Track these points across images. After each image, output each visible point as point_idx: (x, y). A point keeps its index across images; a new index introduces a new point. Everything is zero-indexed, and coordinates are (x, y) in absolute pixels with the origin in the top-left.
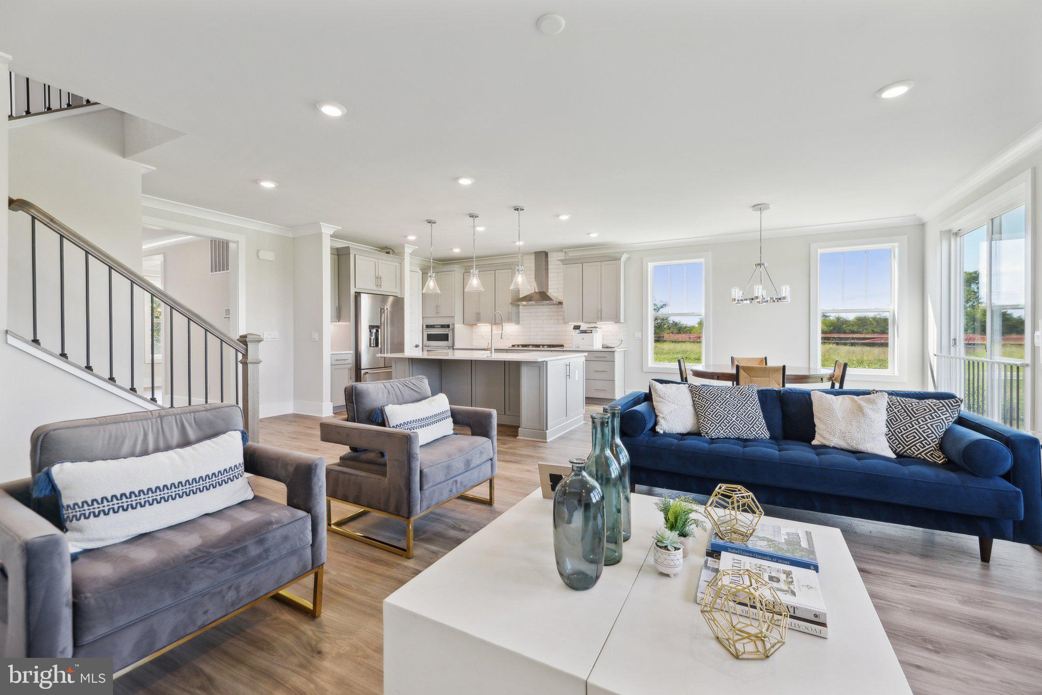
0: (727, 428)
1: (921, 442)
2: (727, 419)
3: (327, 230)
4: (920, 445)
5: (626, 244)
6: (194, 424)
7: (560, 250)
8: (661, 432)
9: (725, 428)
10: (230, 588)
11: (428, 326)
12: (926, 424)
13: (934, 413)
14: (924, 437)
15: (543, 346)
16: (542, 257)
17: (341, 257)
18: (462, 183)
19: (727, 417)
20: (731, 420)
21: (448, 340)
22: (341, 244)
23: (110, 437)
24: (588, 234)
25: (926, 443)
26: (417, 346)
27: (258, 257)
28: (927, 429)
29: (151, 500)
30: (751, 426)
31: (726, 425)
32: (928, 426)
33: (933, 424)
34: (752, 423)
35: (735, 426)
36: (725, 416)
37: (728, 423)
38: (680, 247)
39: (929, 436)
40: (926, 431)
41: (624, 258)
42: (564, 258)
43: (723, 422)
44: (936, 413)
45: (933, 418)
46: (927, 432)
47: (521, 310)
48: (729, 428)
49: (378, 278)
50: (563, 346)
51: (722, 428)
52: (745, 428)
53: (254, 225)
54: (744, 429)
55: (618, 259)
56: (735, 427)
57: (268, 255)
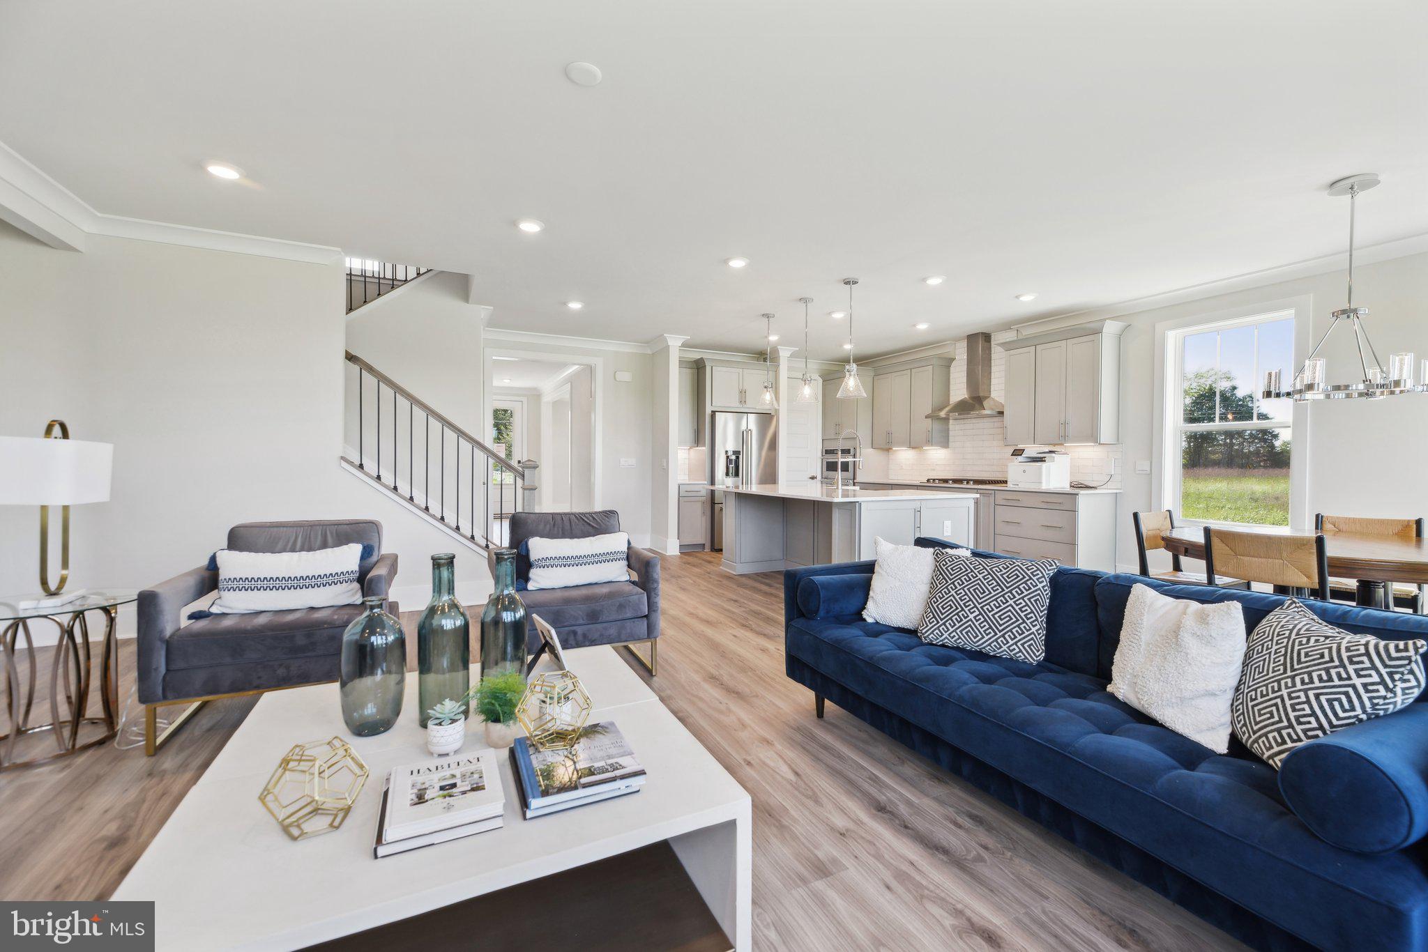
0: (955, 631)
1: (1279, 731)
2: (960, 614)
3: (675, 342)
4: (1274, 738)
5: (1120, 303)
6: (335, 534)
7: (1007, 326)
8: (870, 620)
9: (951, 630)
10: (281, 665)
11: (828, 452)
12: (1306, 691)
13: (1336, 667)
14: (1288, 720)
15: (968, 481)
16: (980, 342)
17: (698, 369)
18: (734, 266)
19: (960, 612)
20: (965, 618)
21: (848, 471)
22: (695, 355)
23: (270, 537)
24: (1017, 297)
25: (1289, 735)
26: (813, 478)
27: (615, 379)
28: (1304, 703)
29: (265, 586)
30: (999, 634)
31: (955, 625)
32: (1307, 697)
33: (1322, 694)
34: (1003, 630)
35: (969, 628)
36: (957, 608)
37: (959, 622)
38: (1241, 291)
39: (1302, 720)
40: (1297, 707)
41: (1111, 328)
42: (1015, 338)
43: (951, 619)
44: (1341, 670)
45: (1330, 679)
46: (1299, 710)
47: (951, 427)
48: (958, 631)
49: (743, 393)
50: (1006, 482)
51: (947, 628)
52: (987, 635)
53: (611, 346)
54: (987, 638)
55: (1098, 332)
56: (969, 631)
57: (625, 376)
